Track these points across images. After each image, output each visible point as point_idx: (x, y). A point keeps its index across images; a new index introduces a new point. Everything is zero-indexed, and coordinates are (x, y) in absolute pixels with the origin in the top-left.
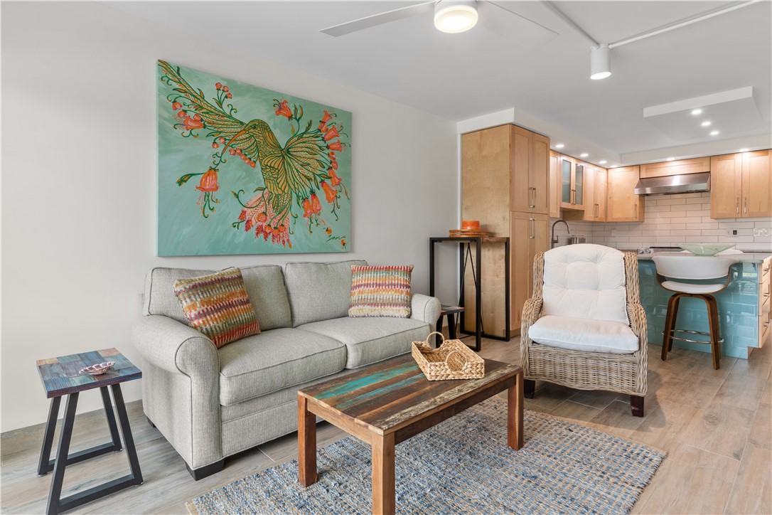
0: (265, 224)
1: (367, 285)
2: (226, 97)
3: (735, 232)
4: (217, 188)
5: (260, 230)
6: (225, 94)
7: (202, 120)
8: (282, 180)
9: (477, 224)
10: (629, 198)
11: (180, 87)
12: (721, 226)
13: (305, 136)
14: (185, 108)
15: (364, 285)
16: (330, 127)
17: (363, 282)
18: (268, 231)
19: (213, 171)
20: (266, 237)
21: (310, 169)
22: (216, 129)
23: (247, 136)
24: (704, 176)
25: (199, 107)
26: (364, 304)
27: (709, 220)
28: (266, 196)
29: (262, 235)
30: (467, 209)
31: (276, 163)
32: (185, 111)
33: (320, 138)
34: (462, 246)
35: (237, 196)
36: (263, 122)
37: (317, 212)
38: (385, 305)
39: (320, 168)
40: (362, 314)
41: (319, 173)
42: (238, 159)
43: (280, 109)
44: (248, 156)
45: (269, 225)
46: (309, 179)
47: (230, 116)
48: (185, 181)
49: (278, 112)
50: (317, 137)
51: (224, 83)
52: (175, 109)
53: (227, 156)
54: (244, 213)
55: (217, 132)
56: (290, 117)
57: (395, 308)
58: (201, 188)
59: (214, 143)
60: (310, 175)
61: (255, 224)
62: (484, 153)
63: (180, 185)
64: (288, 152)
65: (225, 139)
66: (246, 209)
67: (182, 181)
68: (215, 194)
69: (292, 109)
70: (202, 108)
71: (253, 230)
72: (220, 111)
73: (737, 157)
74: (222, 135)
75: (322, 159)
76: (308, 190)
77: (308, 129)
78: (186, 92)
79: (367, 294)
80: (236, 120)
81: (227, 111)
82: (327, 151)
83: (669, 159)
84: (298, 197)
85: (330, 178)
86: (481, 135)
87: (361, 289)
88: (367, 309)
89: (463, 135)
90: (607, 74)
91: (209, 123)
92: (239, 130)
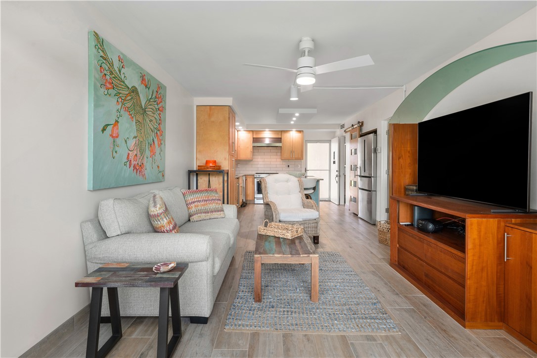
0: (136, 163)
1: (199, 201)
2: (122, 67)
3: (288, 166)
4: (118, 135)
5: (134, 166)
6: (122, 64)
7: (112, 83)
8: (143, 131)
9: (215, 162)
10: (248, 147)
11: (103, 55)
12: (284, 163)
13: (151, 100)
14: (105, 72)
15: (197, 201)
16: (159, 96)
17: (196, 200)
18: (138, 168)
19: (117, 122)
20: (137, 172)
21: (153, 124)
22: (118, 91)
23: (130, 97)
24: (279, 140)
25: (111, 73)
26: (201, 213)
27: (279, 160)
28: (137, 142)
29: (135, 170)
30: (200, 152)
31: (140, 118)
32: (105, 75)
33: (156, 103)
34: (197, 175)
35: (126, 141)
36: (136, 89)
37: (154, 154)
38: (212, 212)
39: (156, 124)
40: (200, 219)
41: (155, 127)
42: (127, 113)
43: (143, 80)
44: (131, 113)
45: (138, 164)
46: (152, 131)
47: (124, 82)
48: (105, 130)
49: (142, 83)
50: (155, 102)
51: (121, 56)
52: (101, 72)
53: (122, 112)
54: (129, 154)
55: (119, 93)
56: (146, 86)
57: (218, 213)
58: (111, 135)
59: (117, 101)
60: (152, 128)
61: (133, 163)
62: (212, 119)
63: (103, 133)
64: (145, 111)
65: (122, 99)
66: (129, 152)
67: (104, 130)
68: (117, 140)
69: (147, 81)
70: (113, 74)
71: (132, 168)
72: (120, 77)
73: (291, 132)
74: (121, 95)
75: (156, 117)
76: (152, 138)
77: (152, 96)
78: (106, 60)
79: (201, 206)
80: (126, 85)
81: (122, 77)
82: (159, 112)
83: (266, 130)
84: (148, 143)
85: (159, 130)
86: (210, 109)
87: (196, 204)
88: (203, 216)
89: (197, 106)
90: (297, 99)
91: (116, 86)
92: (127, 93)
